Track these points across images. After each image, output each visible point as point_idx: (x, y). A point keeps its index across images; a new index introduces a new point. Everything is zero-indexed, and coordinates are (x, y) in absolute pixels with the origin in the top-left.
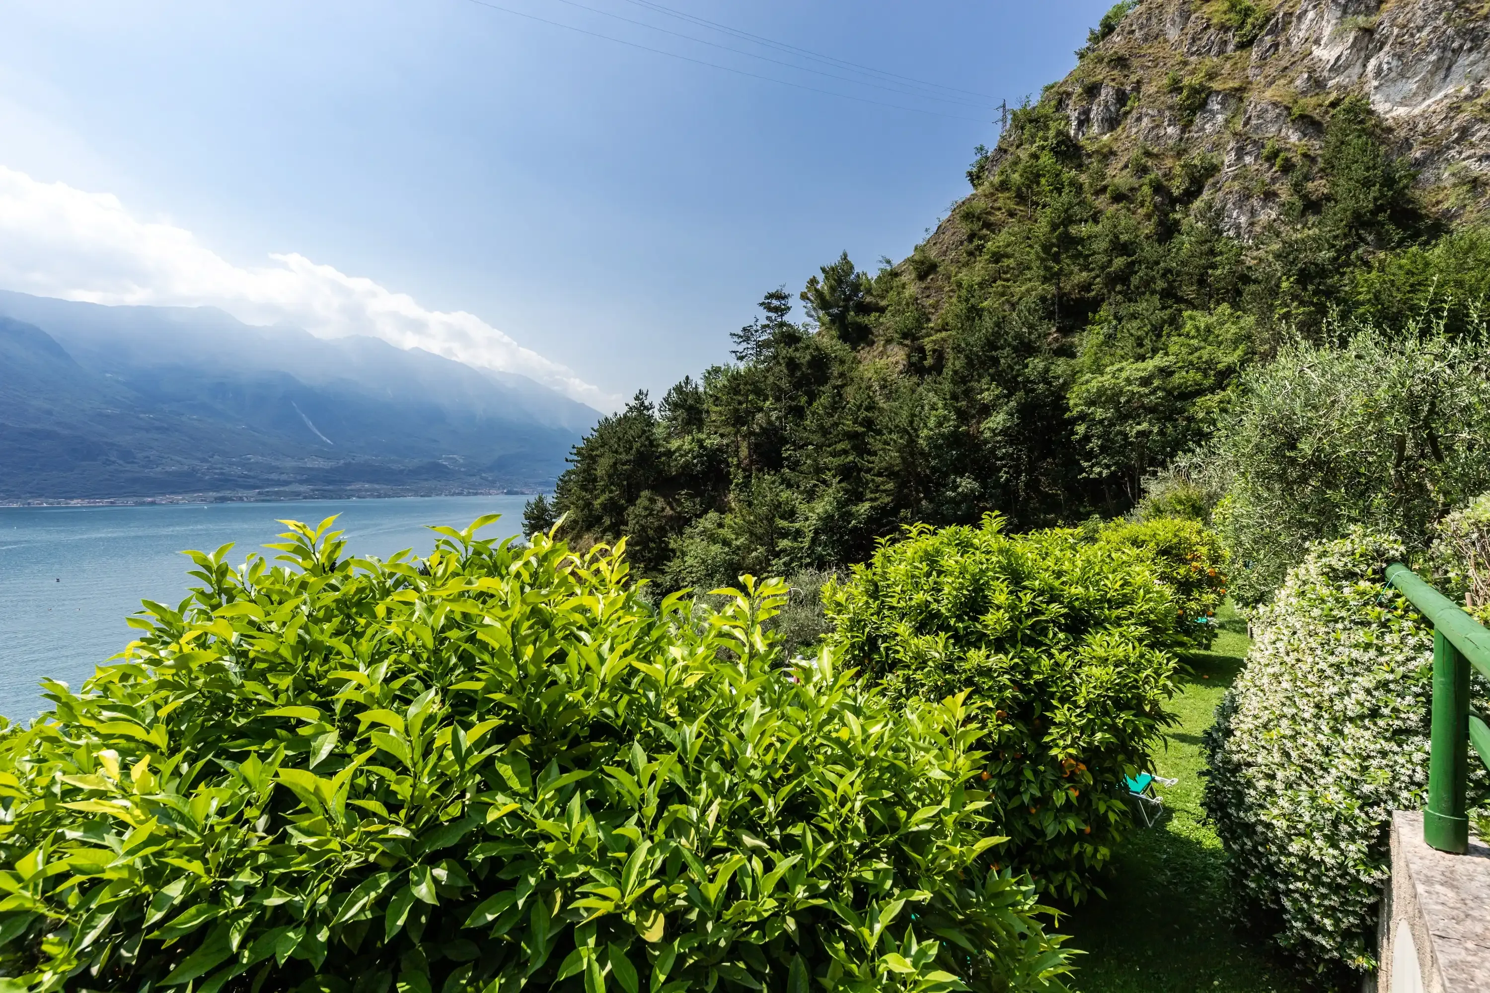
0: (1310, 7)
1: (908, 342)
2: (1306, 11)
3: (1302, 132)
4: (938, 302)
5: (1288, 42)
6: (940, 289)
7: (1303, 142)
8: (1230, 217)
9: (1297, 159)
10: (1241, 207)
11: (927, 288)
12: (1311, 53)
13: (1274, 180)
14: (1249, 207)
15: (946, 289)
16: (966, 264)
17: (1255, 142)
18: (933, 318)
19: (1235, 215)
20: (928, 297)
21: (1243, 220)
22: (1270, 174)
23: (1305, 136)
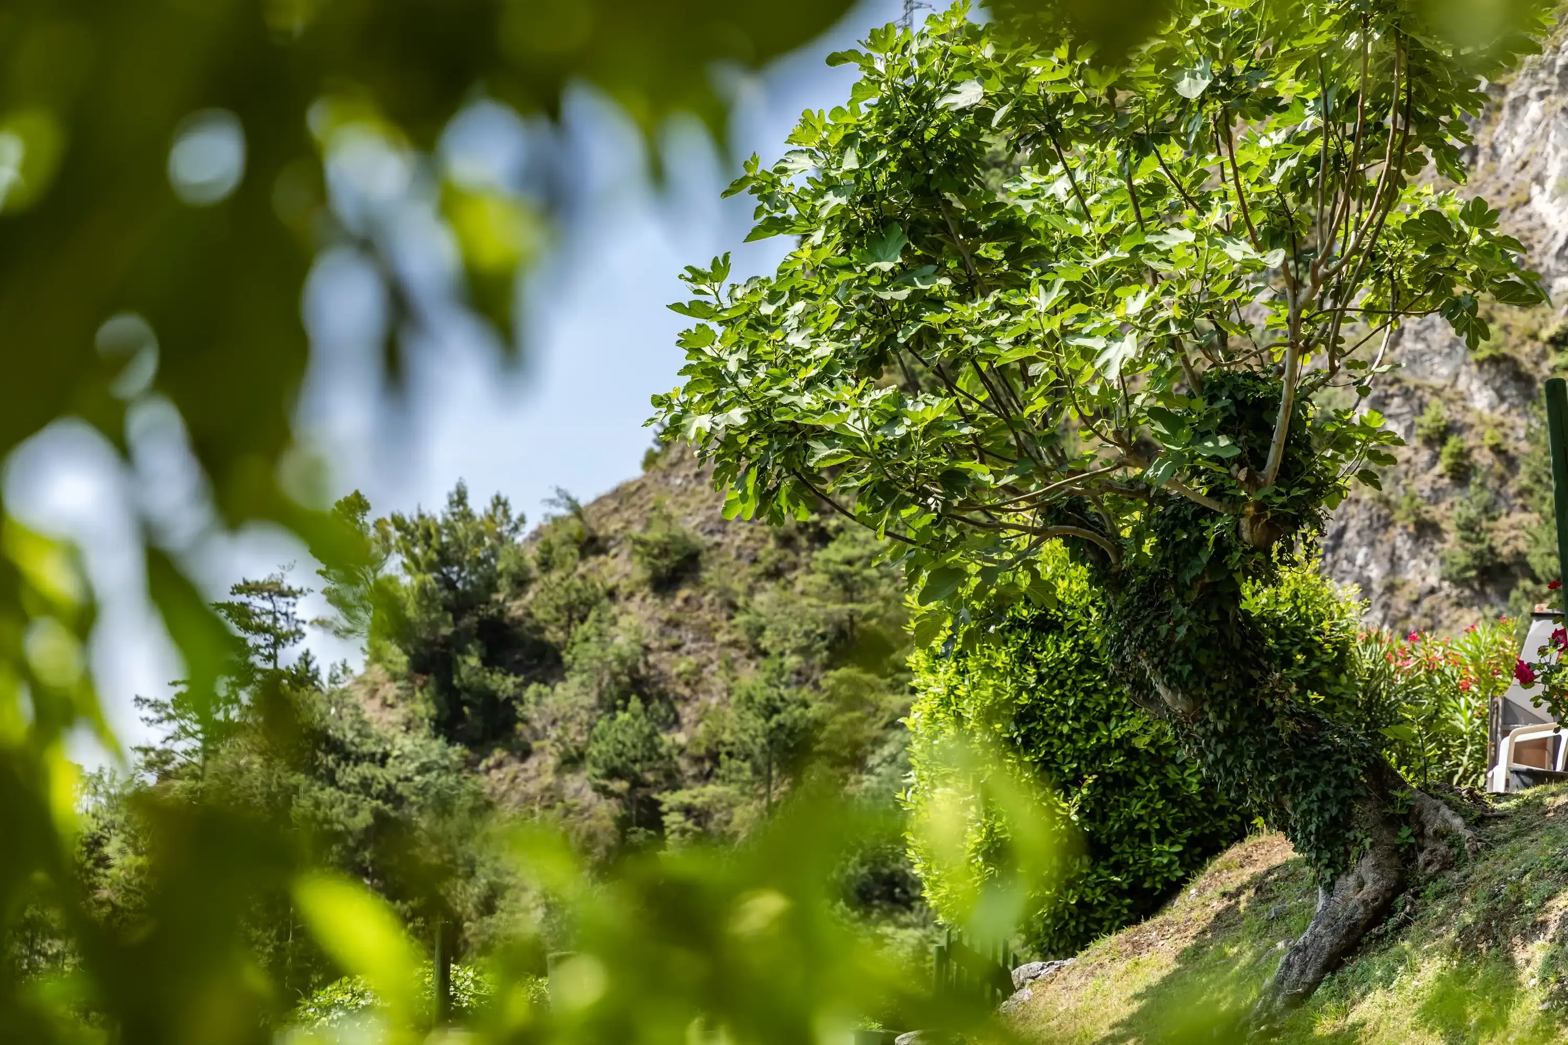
0: (1533, 92)
1: (620, 786)
2: (1526, 98)
3: (1498, 391)
4: (701, 667)
5: (1495, 154)
6: (706, 632)
7: (1497, 416)
8: (1351, 560)
9: (1483, 458)
10: (1372, 544)
11: (674, 624)
12: (1528, 202)
13: (1437, 496)
14: (1386, 548)
15: (721, 637)
16: (775, 574)
17: (1407, 394)
18: (687, 713)
19: (1360, 559)
20: (675, 648)
21: (1375, 572)
22: (1429, 477)
23: (1502, 399)
